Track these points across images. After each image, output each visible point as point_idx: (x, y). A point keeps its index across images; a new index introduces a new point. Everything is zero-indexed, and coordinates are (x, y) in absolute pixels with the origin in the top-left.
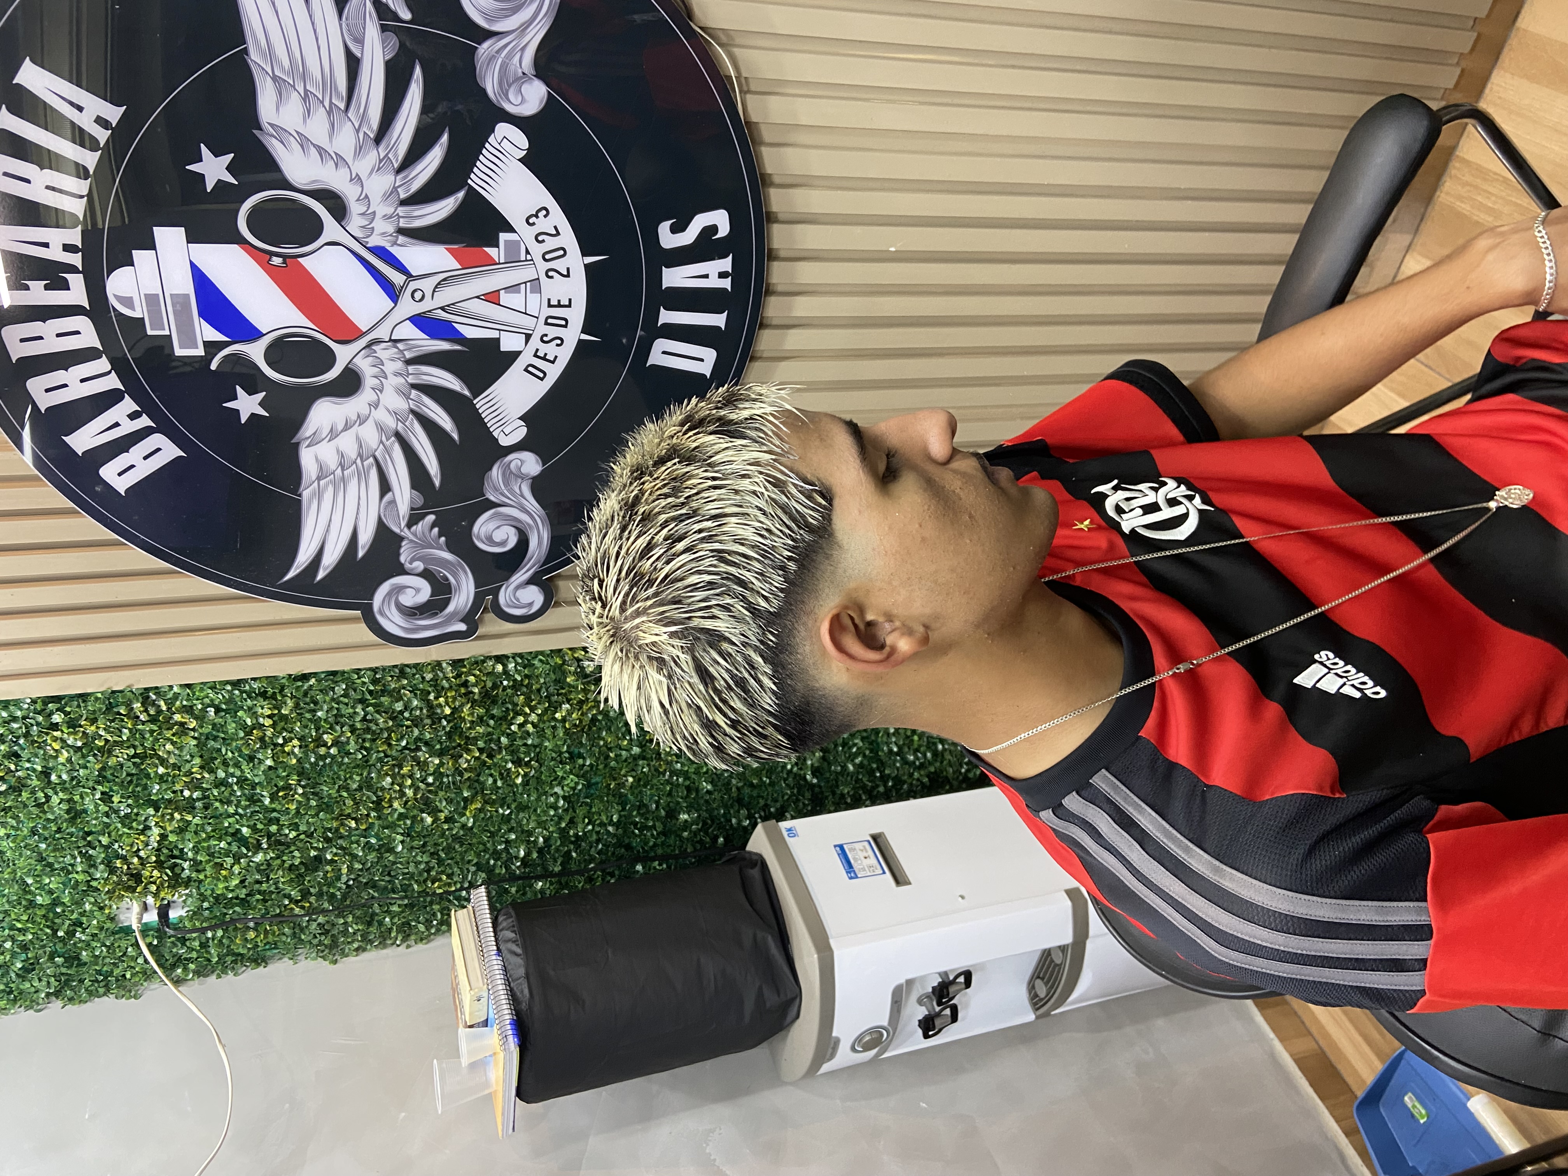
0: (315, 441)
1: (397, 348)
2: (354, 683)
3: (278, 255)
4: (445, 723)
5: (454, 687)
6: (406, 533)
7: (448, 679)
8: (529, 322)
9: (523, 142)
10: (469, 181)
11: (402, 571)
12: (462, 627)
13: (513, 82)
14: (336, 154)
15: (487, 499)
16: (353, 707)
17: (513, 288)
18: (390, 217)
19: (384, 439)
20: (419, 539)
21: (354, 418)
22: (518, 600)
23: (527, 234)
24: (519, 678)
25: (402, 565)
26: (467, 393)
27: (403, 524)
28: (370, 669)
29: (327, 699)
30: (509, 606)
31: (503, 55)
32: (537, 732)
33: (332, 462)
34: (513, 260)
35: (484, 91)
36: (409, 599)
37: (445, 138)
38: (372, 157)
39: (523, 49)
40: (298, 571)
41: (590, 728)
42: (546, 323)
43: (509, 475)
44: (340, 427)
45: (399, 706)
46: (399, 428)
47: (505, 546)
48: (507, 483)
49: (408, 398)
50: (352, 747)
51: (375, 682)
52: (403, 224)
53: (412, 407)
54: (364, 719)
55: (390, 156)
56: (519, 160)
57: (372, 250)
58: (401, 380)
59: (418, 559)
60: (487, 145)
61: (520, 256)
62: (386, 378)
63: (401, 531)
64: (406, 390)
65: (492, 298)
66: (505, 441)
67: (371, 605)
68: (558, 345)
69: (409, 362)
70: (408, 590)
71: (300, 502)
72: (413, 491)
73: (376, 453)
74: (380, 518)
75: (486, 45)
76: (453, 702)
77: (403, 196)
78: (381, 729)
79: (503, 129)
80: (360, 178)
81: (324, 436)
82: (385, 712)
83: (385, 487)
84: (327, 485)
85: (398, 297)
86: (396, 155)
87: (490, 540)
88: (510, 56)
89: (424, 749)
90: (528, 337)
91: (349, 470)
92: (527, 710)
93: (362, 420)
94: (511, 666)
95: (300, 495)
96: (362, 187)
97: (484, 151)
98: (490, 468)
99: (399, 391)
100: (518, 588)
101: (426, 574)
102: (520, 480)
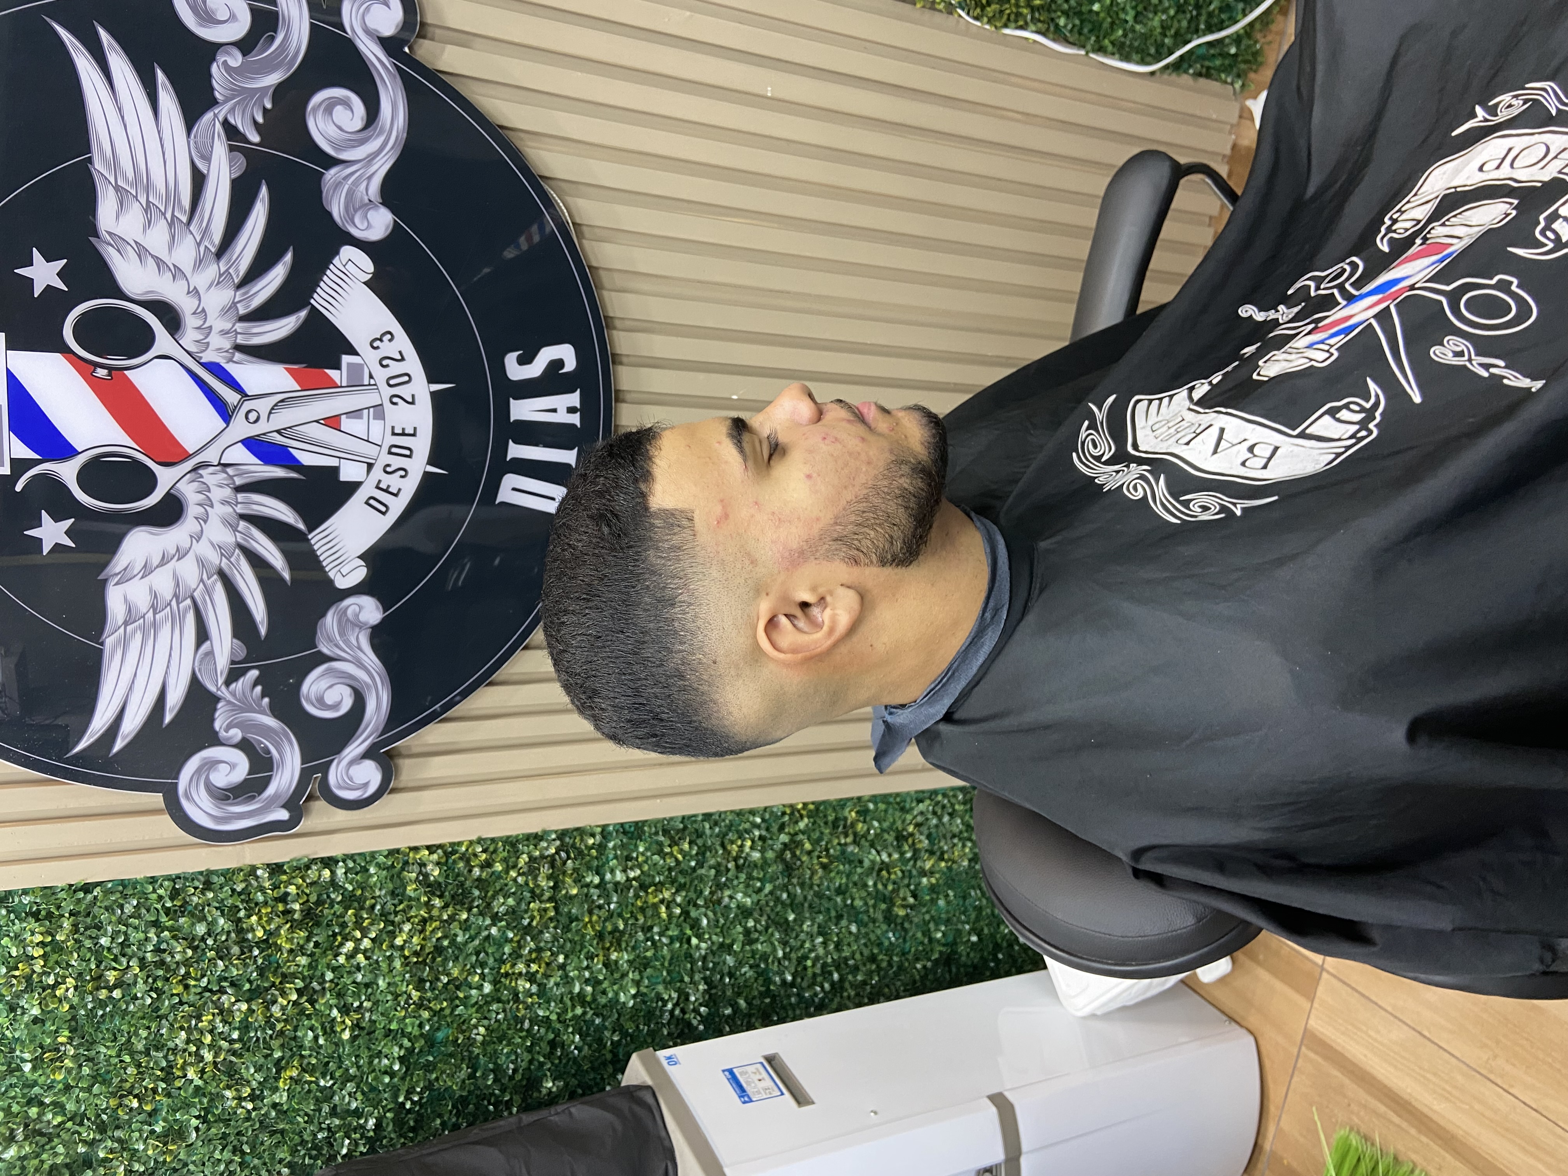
0: (125, 577)
1: (227, 473)
2: (147, 899)
3: (102, 366)
4: (256, 952)
5: (270, 902)
6: (224, 692)
7: (262, 889)
8: (372, 451)
9: (368, 265)
10: (312, 301)
11: (215, 740)
12: (283, 815)
13: (360, 208)
14: (174, 266)
15: (319, 652)
16: (145, 932)
17: (355, 414)
18: (227, 333)
19: (205, 577)
20: (239, 701)
21: (173, 551)
22: (351, 779)
23: (370, 357)
24: (350, 888)
25: (216, 733)
26: (301, 526)
27: (221, 681)
28: (168, 878)
29: (114, 919)
30: (340, 787)
31: (350, 182)
32: (370, 965)
33: (143, 603)
34: (356, 384)
35: (329, 215)
36: (222, 778)
37: (288, 257)
38: (212, 270)
39: (370, 178)
40: (92, 740)
41: (434, 960)
42: (390, 453)
43: (345, 624)
44: (156, 561)
45: (201, 929)
46: (223, 565)
47: (338, 710)
48: (342, 633)
49: (235, 530)
50: (140, 988)
51: (174, 894)
52: (240, 340)
53: (239, 540)
54: (157, 950)
55: (231, 271)
56: (365, 283)
57: (205, 366)
58: (229, 509)
59: (236, 726)
60: (331, 267)
61: (363, 379)
62: (212, 506)
63: (218, 689)
64: (233, 521)
65: (332, 422)
66: (342, 583)
67: (176, 785)
68: (402, 477)
69: (239, 489)
70: (222, 766)
71: (101, 652)
72: (235, 641)
73: (195, 594)
74: (194, 674)
75: (333, 171)
76: (269, 921)
77: (242, 311)
78: (177, 963)
79: (348, 252)
80: (197, 292)
81: (135, 572)
82: (183, 939)
83: (202, 635)
84: (134, 632)
85: (231, 417)
86: (237, 270)
87: (321, 702)
88: (356, 183)
89: (229, 991)
90: (370, 466)
91: (162, 613)
92: (358, 934)
93: (181, 554)
94: (340, 871)
95: (102, 644)
96: (200, 300)
97: (328, 272)
98: (323, 615)
99: (226, 522)
100: (351, 763)
101: (244, 745)
102: (357, 630)
